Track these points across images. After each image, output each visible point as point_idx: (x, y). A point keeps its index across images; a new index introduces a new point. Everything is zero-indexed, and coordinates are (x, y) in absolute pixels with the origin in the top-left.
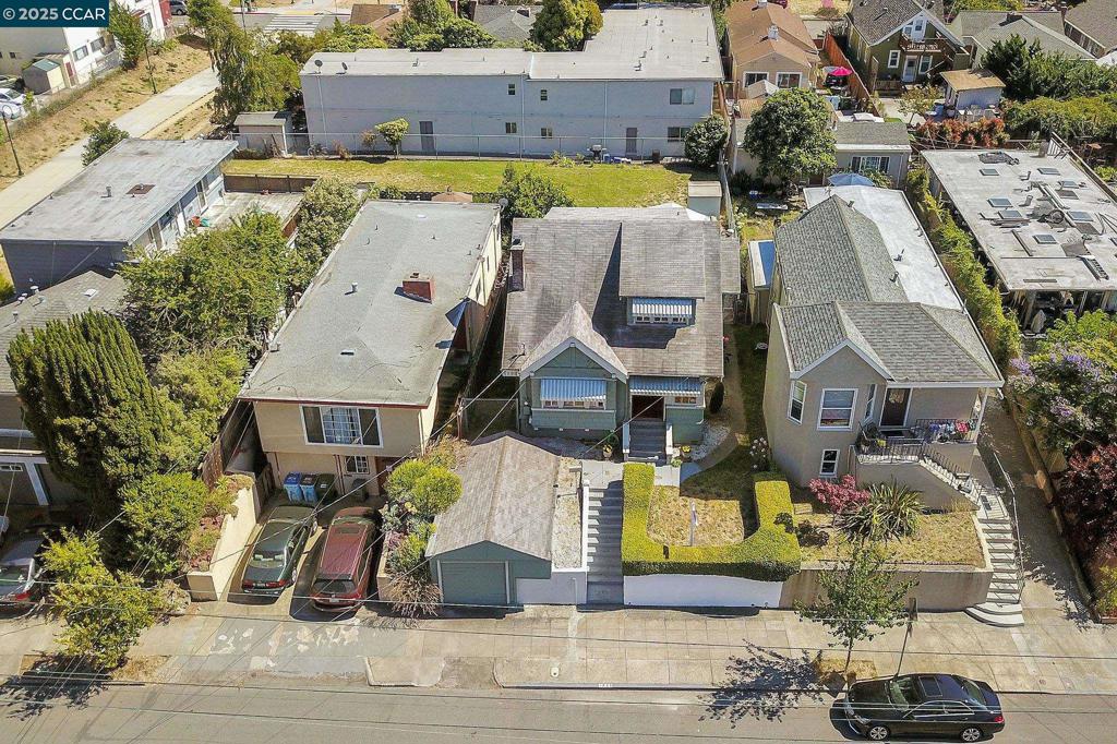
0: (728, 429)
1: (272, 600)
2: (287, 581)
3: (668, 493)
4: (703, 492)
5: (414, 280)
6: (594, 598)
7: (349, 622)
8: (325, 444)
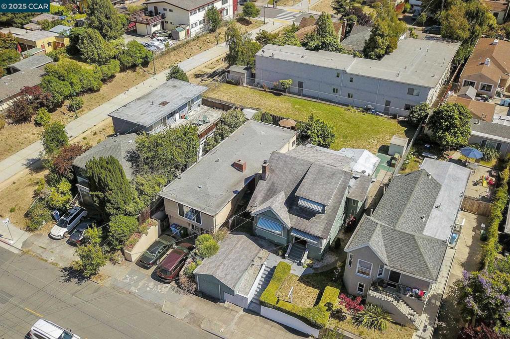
0: (337, 258)
1: (148, 268)
2: (154, 263)
3: (294, 278)
4: (308, 282)
5: (238, 162)
6: (251, 308)
7: (167, 285)
8: (184, 218)
